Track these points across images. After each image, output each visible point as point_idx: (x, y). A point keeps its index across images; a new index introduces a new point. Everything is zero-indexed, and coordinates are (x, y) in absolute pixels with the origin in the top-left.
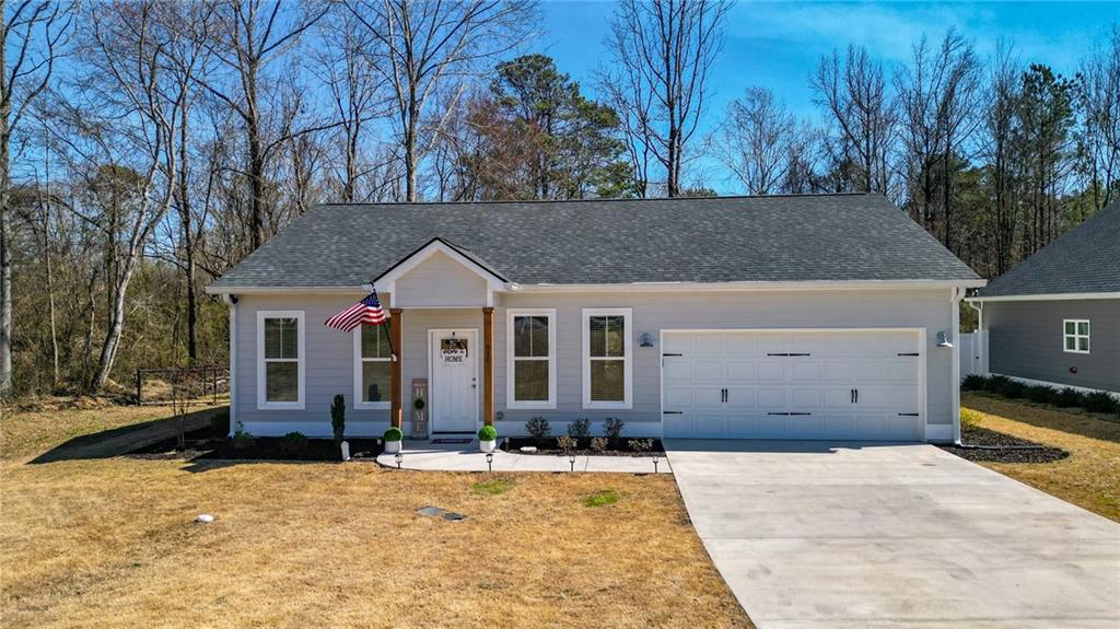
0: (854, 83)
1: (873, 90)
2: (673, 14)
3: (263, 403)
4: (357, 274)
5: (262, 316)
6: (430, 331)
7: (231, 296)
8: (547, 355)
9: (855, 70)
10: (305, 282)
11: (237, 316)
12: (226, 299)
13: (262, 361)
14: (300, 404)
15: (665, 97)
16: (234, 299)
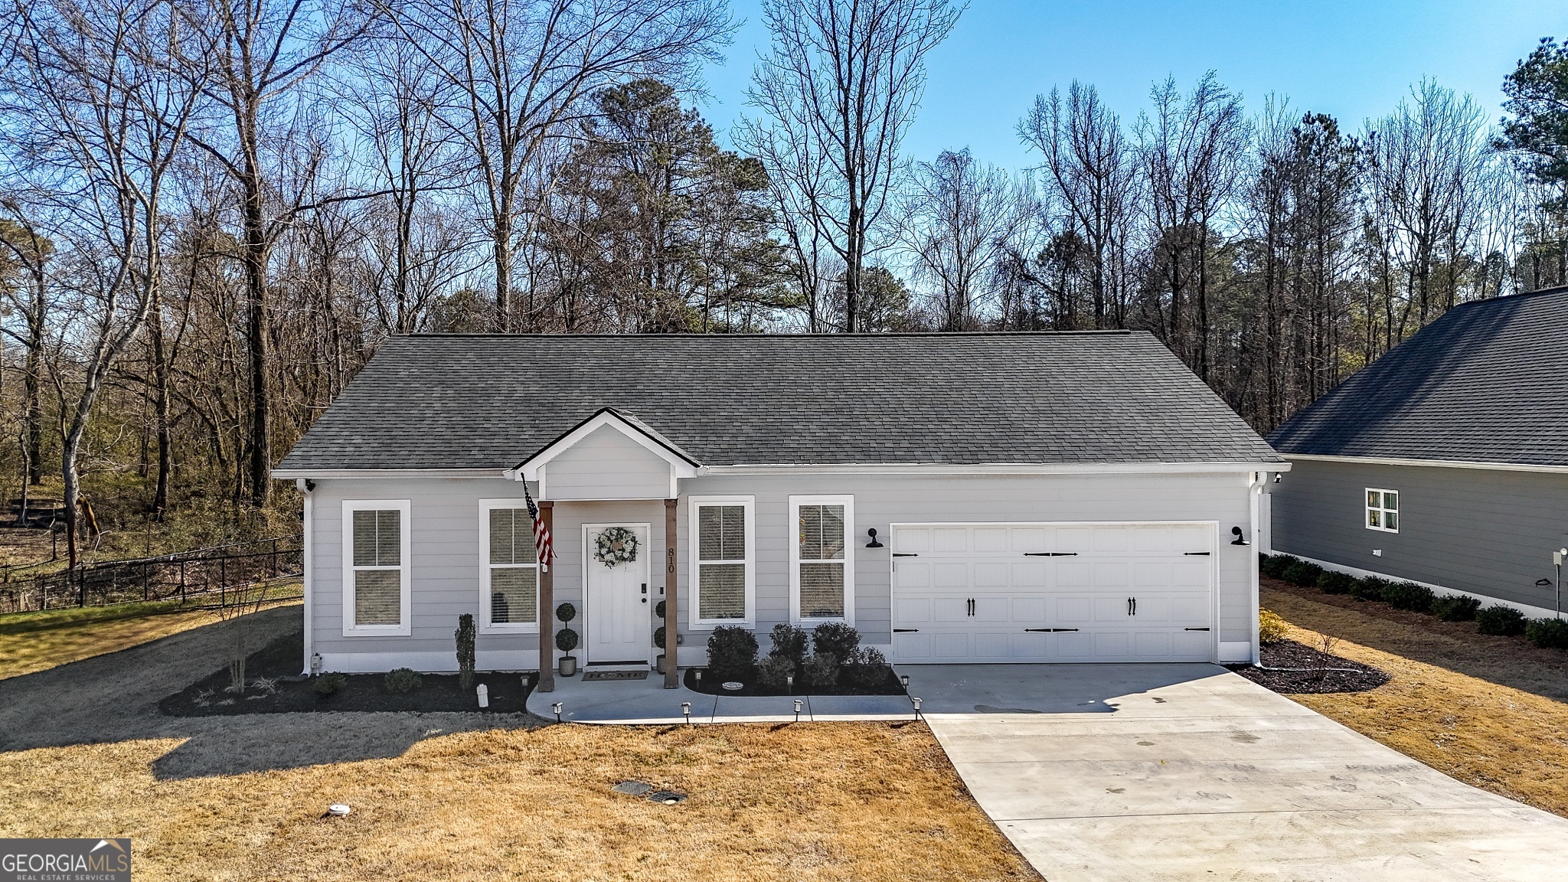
0: (1080, 136)
1: (1105, 147)
2: (854, 51)
3: (350, 627)
4: (482, 449)
5: (349, 507)
6: (584, 526)
7: (308, 481)
8: (743, 558)
9: (1081, 121)
10: (413, 461)
11: (313, 507)
12: (301, 485)
13: (349, 571)
14: (404, 628)
15: (842, 165)
16: (311, 485)
